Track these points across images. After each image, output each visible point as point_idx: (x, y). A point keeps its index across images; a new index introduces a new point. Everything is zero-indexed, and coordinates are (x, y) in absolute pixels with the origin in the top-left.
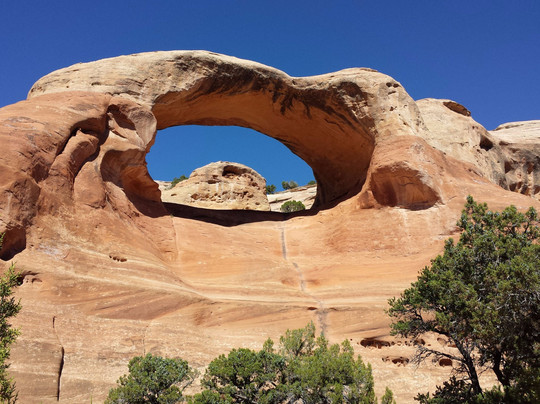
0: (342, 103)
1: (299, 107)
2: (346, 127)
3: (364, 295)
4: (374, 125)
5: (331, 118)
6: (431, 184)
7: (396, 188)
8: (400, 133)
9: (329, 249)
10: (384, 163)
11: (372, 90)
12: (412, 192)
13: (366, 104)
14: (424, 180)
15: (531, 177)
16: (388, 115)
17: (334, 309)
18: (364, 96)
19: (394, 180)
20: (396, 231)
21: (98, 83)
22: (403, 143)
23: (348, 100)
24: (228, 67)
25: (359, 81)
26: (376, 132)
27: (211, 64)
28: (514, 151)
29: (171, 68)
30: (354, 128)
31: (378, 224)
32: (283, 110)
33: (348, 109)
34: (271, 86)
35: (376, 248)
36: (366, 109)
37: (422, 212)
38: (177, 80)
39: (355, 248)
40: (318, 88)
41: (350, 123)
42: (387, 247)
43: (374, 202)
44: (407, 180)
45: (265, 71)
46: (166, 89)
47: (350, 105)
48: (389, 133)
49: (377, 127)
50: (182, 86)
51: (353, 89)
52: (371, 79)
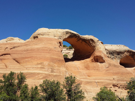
0: (90, 42)
1: (81, 41)
2: (89, 46)
3: (101, 79)
4: (95, 47)
5: (86, 44)
6: (104, 59)
7: (98, 59)
8: (100, 50)
9: (86, 69)
10: (97, 55)
11: (96, 41)
12: (101, 60)
13: (94, 43)
14: (103, 59)
15: (109, 55)
16: (98, 46)
17: (98, 82)
18: (94, 42)
19: (98, 58)
20: (98, 67)
21: (55, 36)
22: (100, 52)
23: (91, 42)
24: (73, 34)
25: (94, 39)
26: (95, 49)
27: (71, 33)
28: (108, 51)
29: (65, 33)
30: (90, 47)
31: (95, 65)
32: (77, 41)
33: (91, 44)
34: (78, 37)
35: (95, 69)
36: (94, 44)
37: (102, 64)
38: (66, 36)
39: (91, 69)
40: (86, 39)
41: (90, 46)
42: (97, 70)
43: (94, 61)
44: (101, 58)
45: (78, 35)
46: (64, 38)
47: (91, 43)
48: (98, 49)
49: (96, 48)
50: (66, 37)
51: (92, 40)
52: (95, 39)
